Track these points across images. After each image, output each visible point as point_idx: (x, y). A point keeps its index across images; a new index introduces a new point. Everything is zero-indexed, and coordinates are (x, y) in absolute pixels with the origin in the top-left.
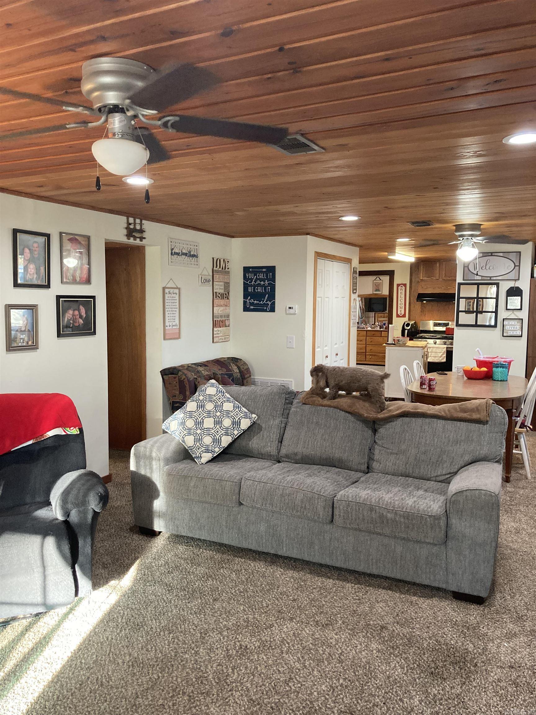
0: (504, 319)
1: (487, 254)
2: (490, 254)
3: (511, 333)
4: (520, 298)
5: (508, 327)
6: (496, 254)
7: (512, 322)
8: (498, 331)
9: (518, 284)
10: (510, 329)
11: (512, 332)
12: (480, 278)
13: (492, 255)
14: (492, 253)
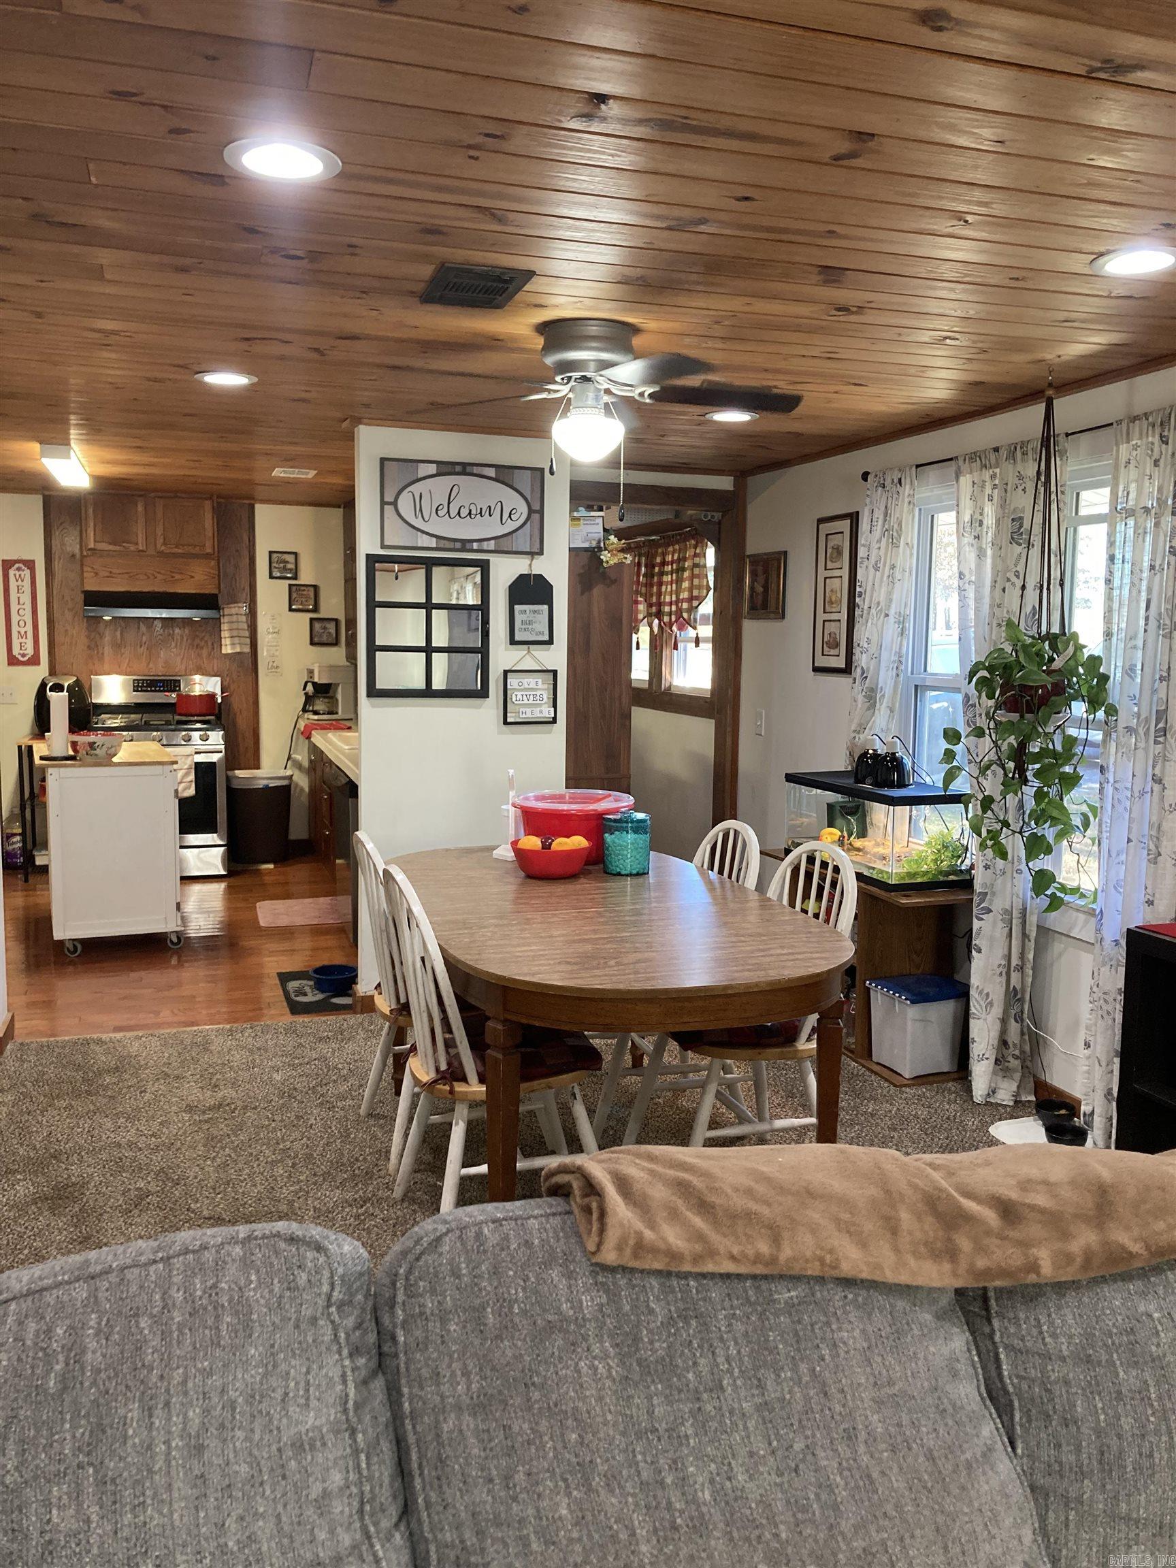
0: (506, 672)
1: (449, 469)
2: (458, 469)
3: (527, 715)
4: (546, 607)
5: (519, 694)
6: (476, 470)
7: (530, 681)
8: (490, 708)
9: (539, 567)
10: (526, 701)
11: (529, 710)
12: (433, 543)
13: (464, 473)
14: (464, 465)
